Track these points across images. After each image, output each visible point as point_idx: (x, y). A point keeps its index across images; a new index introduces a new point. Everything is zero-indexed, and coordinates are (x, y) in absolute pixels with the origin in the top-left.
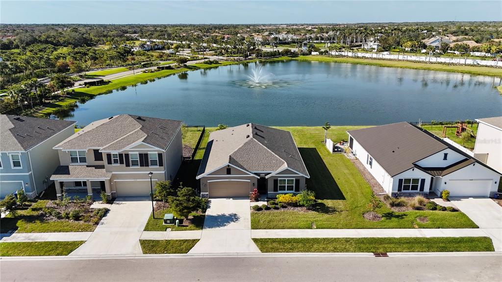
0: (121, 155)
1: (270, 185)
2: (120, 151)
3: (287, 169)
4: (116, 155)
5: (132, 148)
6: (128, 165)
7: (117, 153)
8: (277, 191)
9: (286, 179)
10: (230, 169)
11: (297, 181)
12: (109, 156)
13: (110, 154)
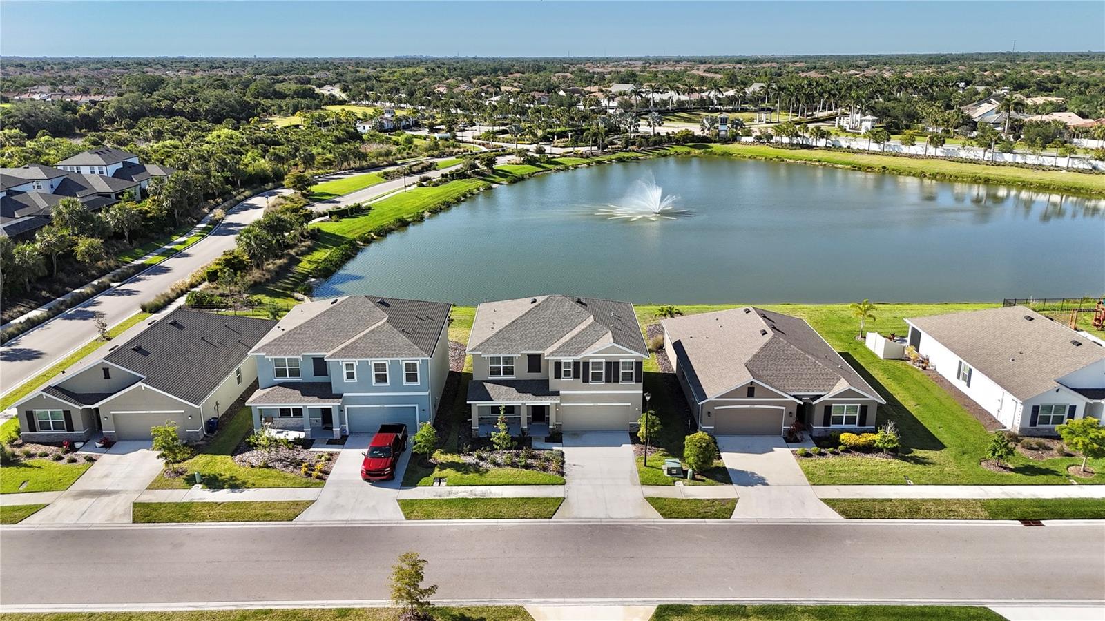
0: (576, 364)
1: (819, 415)
2: (578, 358)
3: (850, 389)
4: (570, 363)
5: (596, 353)
6: (586, 380)
7: (571, 361)
8: (829, 426)
9: (846, 405)
10: (753, 388)
11: (864, 409)
12: (558, 365)
13: (560, 363)
